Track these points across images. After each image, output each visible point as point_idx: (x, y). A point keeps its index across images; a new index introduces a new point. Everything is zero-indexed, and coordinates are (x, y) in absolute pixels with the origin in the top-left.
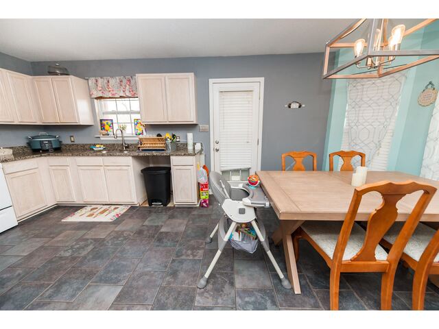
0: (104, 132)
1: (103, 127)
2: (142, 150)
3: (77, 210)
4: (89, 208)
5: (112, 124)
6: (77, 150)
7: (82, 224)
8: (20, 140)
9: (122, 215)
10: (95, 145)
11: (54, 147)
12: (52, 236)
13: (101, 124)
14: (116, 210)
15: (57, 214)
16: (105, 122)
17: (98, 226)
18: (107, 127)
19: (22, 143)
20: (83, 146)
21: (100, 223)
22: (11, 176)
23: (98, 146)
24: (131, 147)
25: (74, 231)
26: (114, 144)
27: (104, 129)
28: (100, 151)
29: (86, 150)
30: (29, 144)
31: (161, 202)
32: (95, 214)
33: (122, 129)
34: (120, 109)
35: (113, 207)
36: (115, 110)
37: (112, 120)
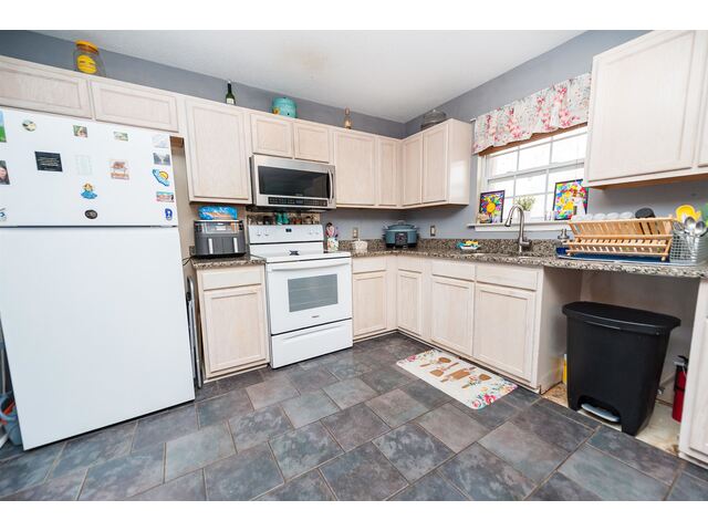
0: (484, 216)
1: (483, 206)
2: (572, 255)
3: (419, 352)
4: (437, 355)
5: (503, 200)
6: (436, 248)
7: (423, 387)
8: (375, 230)
9: (498, 402)
10: (464, 241)
11: (409, 242)
12: (379, 388)
13: (481, 201)
14: (484, 383)
15: (394, 347)
16: (488, 198)
17: (447, 406)
18: (490, 207)
19: (377, 235)
20: (446, 242)
21: (453, 401)
22: (357, 277)
23: (469, 243)
24: (536, 248)
25: (408, 397)
26: (499, 241)
27: (485, 210)
28: (472, 252)
29: (449, 249)
30: (385, 238)
31: (614, 414)
32: (446, 373)
33: (523, 209)
34: (523, 167)
35: (478, 372)
36: (515, 170)
37: (503, 192)
